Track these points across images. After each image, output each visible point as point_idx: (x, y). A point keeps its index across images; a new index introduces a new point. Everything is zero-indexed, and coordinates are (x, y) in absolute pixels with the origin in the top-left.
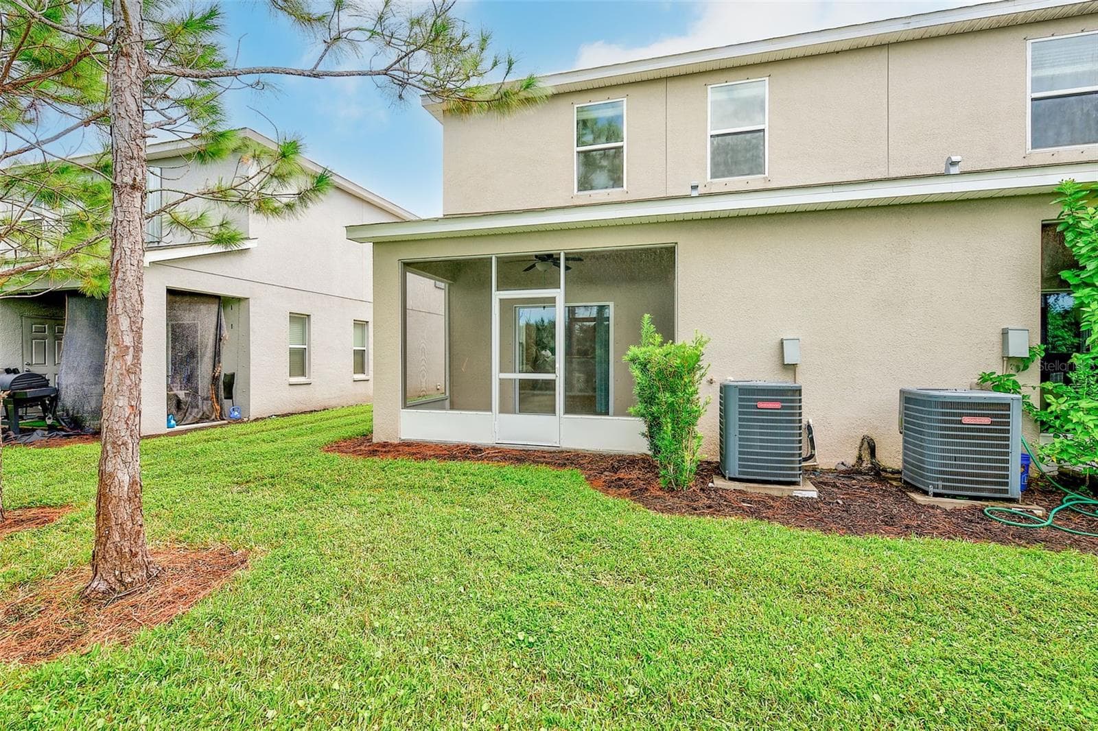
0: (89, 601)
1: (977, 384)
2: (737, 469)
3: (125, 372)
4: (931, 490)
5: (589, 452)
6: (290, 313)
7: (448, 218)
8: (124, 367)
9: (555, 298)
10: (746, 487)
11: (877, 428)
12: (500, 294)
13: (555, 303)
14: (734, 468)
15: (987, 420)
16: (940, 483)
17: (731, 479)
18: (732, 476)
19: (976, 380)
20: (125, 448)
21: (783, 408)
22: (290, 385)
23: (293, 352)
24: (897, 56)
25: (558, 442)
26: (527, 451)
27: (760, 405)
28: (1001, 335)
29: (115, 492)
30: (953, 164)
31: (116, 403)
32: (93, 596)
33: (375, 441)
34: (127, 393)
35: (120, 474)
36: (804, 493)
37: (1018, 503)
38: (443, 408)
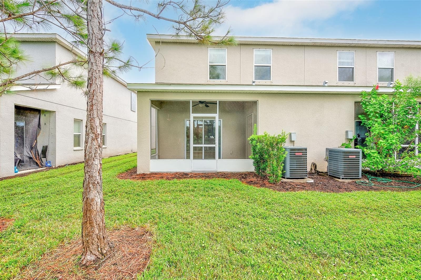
0: (87, 267)
1: (341, 146)
2: (289, 175)
3: (97, 147)
4: (341, 177)
5: (228, 172)
6: (74, 119)
7: (157, 84)
8: (97, 144)
9: (215, 117)
10: (293, 181)
11: (315, 160)
12: (193, 115)
13: (215, 119)
14: (288, 175)
15: (355, 157)
16: (343, 175)
17: (287, 178)
18: (287, 177)
19: (340, 145)
20: (99, 185)
21: (303, 155)
22: (74, 150)
23: (75, 136)
24: (307, 49)
25: (216, 169)
26: (205, 173)
27: (296, 154)
28: (345, 132)
29: (95, 207)
30: (326, 83)
31: (94, 162)
32: (88, 264)
33: (138, 173)
34: (98, 158)
35: (96, 199)
36: (310, 181)
37: (361, 179)
38: (155, 159)
